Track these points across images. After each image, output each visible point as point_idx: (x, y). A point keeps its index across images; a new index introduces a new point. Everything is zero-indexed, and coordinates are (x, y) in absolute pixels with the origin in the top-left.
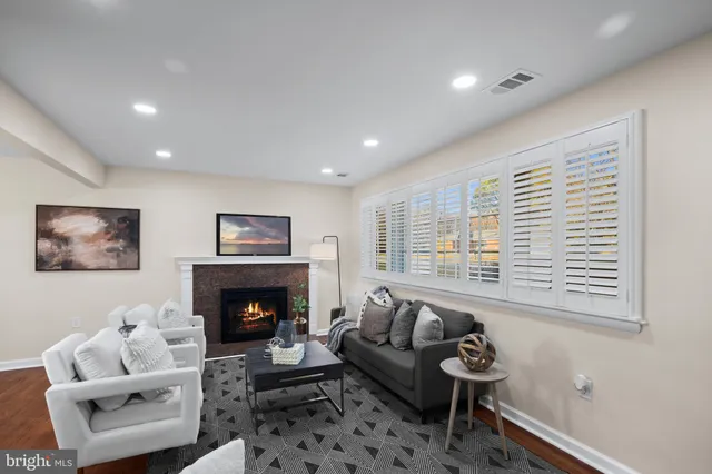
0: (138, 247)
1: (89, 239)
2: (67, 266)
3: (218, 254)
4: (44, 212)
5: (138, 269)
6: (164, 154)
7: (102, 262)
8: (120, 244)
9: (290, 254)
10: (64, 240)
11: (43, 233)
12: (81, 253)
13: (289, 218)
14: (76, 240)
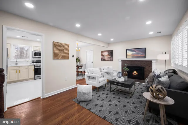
0: (113, 57)
1: (106, 56)
2: (104, 60)
3: (126, 58)
4: (102, 52)
5: (113, 61)
6: (112, 40)
7: (108, 59)
8: (110, 56)
9: (145, 58)
10: (103, 56)
11: (102, 55)
12: (106, 58)
13: (145, 48)
14: (105, 56)
